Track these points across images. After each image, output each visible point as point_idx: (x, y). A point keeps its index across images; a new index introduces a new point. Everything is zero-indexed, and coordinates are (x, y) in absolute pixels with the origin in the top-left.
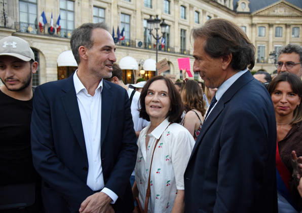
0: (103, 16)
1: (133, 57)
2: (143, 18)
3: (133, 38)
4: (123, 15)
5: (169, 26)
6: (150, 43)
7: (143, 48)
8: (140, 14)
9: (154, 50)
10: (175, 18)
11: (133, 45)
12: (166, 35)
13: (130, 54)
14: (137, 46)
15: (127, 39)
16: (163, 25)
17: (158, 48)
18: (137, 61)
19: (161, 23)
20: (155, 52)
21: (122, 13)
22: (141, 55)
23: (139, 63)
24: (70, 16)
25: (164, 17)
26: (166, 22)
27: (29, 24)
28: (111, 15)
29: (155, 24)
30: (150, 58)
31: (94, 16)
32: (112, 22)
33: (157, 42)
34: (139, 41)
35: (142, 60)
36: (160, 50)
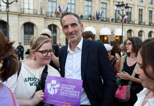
0: (91, 5)
1: (108, 28)
2: (114, 4)
3: (108, 17)
4: (102, 4)
5: (131, 8)
6: (119, 19)
7: (114, 22)
8: (112, 2)
9: (121, 23)
10: (135, 3)
11: (108, 21)
12: (129, 14)
13: (106, 26)
14: (110, 21)
15: (105, 18)
16: (127, 7)
17: (123, 22)
18: (111, 30)
19: (125, 6)
20: (122, 24)
21: (102, 3)
22: (113, 26)
23: (111, 31)
24: (73, 6)
25: (128, 2)
26: (129, 5)
27: (52, 12)
28: (95, 4)
29: (122, 7)
30: (118, 28)
31: (86, 6)
32: (96, 8)
33: (123, 18)
34: (112, 18)
35: (114, 30)
36: (125, 23)
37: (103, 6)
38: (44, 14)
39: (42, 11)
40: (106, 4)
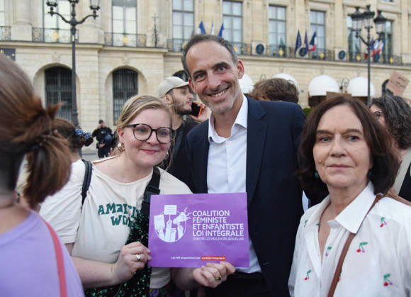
0: (283, 18)
1: (330, 76)
2: (346, 14)
3: (329, 46)
4: (314, 13)
5: (392, 21)
6: (358, 52)
7: (346, 61)
8: (341, 7)
9: (366, 63)
10: (401, 7)
11: (330, 56)
12: (385, 37)
13: (326, 71)
14: (337, 58)
15: (321, 49)
16: (380, 20)
17: (371, 59)
18: (338, 82)
19: (375, 16)
20: (366, 65)
21: (312, 10)
22: (344, 72)
23: (340, 85)
24: (237, 23)
25: (381, 7)
26: (384, 15)
27: (183, 40)
28: (295, 17)
29: (365, 20)
30: (358, 76)
31: (270, 20)
32: (298, 25)
33: (368, 49)
34: (340, 50)
35: (346, 81)
36: (376, 61)
37: (316, 20)
38: (163, 45)
39: (158, 36)
40: (324, 12)
